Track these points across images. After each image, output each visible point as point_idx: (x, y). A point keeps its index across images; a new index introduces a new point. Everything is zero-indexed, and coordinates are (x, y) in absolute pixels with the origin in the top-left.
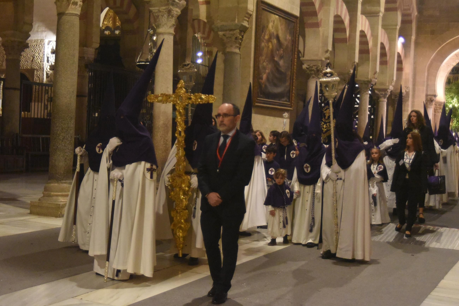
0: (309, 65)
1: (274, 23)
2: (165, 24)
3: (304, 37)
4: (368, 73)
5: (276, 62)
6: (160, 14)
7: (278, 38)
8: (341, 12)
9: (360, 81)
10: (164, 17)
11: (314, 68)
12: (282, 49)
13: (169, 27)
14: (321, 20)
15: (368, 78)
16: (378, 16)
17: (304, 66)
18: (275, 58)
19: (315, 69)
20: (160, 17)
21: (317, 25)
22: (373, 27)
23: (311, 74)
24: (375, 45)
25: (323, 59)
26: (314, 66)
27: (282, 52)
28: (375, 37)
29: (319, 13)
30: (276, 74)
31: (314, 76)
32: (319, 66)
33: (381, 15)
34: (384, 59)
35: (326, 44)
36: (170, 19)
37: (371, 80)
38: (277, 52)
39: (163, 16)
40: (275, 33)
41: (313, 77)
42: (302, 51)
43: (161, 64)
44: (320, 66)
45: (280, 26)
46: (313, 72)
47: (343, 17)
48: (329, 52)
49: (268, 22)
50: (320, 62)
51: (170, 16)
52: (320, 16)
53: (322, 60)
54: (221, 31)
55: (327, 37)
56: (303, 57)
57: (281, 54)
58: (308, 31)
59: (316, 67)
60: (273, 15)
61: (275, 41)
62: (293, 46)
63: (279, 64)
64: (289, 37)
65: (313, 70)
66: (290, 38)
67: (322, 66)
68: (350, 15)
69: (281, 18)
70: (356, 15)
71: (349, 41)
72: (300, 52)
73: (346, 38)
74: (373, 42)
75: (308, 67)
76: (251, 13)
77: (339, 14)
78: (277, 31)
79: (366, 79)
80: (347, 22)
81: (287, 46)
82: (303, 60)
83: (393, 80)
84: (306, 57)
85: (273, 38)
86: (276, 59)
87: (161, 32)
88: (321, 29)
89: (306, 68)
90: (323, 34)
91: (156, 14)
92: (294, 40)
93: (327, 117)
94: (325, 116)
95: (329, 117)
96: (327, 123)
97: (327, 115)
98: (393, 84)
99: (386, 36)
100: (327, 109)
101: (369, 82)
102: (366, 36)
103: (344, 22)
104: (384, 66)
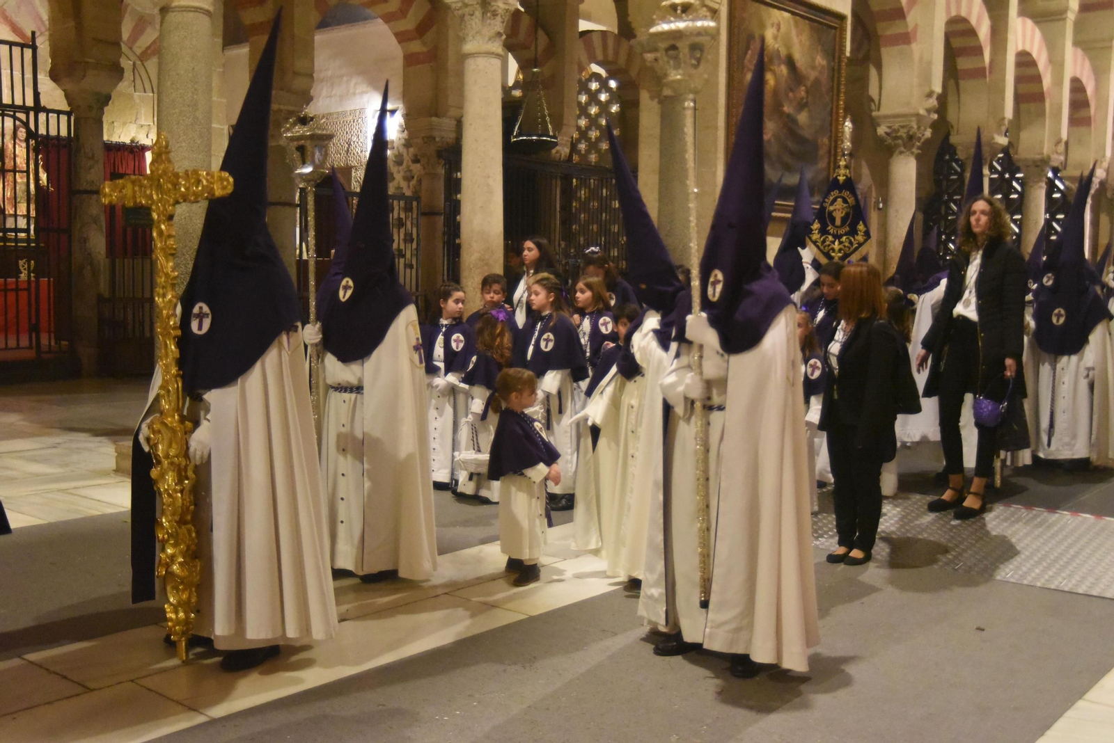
0: (890, 127)
1: (778, 30)
2: (477, 33)
3: (879, 67)
4: (1042, 142)
5: (789, 116)
6: (467, 10)
7: (790, 62)
8: (970, 8)
9: (1026, 160)
10: (474, 17)
11: (902, 133)
12: (803, 88)
13: (487, 39)
14: (916, 26)
15: (1043, 154)
16: (1065, 19)
17: (882, 130)
18: (783, 106)
19: (904, 135)
20: (467, 18)
21: (906, 38)
22: (1052, 45)
23: (897, 146)
24: (1058, 81)
25: (922, 112)
26: (903, 127)
27: (803, 94)
28: (1057, 63)
29: (909, 11)
30: (790, 144)
31: (902, 149)
32: (912, 127)
33: (1071, 17)
34: (1082, 113)
35: (926, 77)
36: (488, 21)
37: (1049, 158)
38: (791, 94)
39: (472, 15)
40: (783, 52)
41: (901, 153)
42: (876, 98)
43: (471, 124)
44: (915, 127)
45: (798, 36)
46: (900, 142)
47: (973, 22)
48: (935, 97)
49: (762, 26)
50: (914, 119)
51: (489, 14)
52: (913, 18)
53: (918, 115)
54: (649, 52)
55: (930, 63)
56: (879, 110)
57: (802, 99)
58: (889, 54)
59: (905, 130)
60: (776, 12)
61: (783, 70)
62: (833, 81)
63: (794, 121)
64: (820, 60)
65: (900, 138)
66: (824, 63)
67: (919, 128)
68: (991, 17)
69: (798, 18)
70: (1006, 16)
71: (990, 72)
72: (873, 100)
73: (985, 68)
74: (1052, 77)
75: (888, 130)
76: (716, 6)
77: (963, 14)
78: (788, 46)
79: (1038, 157)
80: (984, 31)
81: (817, 82)
82: (879, 117)
83: (1104, 156)
84: (885, 110)
85: (776, 62)
86: (786, 109)
87: (469, 52)
88: (914, 46)
89: (886, 133)
90: (921, 58)
91: (460, 12)
92: (836, 68)
93: (838, 222)
94: (833, 220)
95: (844, 220)
96: (841, 236)
97: (838, 216)
98: (1105, 165)
99: (1087, 64)
100: (835, 200)
101: (1043, 163)
102: (1033, 64)
103: (977, 32)
104: (1083, 130)
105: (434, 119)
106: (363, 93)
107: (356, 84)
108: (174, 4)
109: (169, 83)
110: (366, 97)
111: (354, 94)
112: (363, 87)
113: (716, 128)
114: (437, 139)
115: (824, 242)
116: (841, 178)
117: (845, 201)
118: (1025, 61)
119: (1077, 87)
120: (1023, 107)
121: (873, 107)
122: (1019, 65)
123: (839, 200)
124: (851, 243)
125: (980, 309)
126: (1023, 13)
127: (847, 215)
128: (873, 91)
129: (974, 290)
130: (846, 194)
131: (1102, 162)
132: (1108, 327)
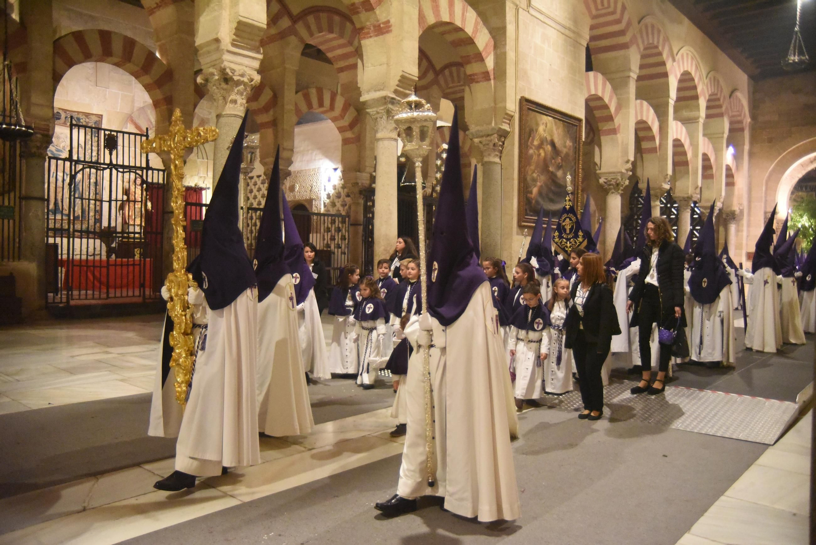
0: (606, 179)
1: (546, 127)
2: (384, 127)
3: (600, 146)
4: (688, 187)
5: (552, 172)
6: (378, 116)
7: (553, 144)
8: (648, 117)
9: (679, 197)
10: (382, 119)
11: (613, 182)
12: (560, 158)
13: (389, 131)
14: (619, 125)
15: (688, 194)
16: (698, 122)
17: (602, 181)
18: (549, 167)
19: (614, 183)
20: (379, 119)
21: (614, 131)
22: (692, 135)
23: (610, 189)
24: (696, 155)
25: (624, 171)
26: (613, 179)
27: (560, 161)
28: (694, 145)
29: (615, 117)
30: (553, 188)
31: (613, 191)
32: (618, 179)
33: (701, 121)
34: (709, 172)
35: (625, 152)
36: (390, 121)
37: (692, 196)
38: (553, 161)
39: (381, 118)
40: (549, 138)
41: (613, 193)
42: (598, 163)
43: (380, 176)
44: (620, 179)
45: (556, 130)
46: (612, 187)
47: (650, 123)
48: (630, 163)
49: (538, 125)
50: (619, 174)
51: (390, 118)
52: (617, 121)
53: (621, 172)
54: (477, 138)
55: (627, 144)
56: (600, 170)
57: (559, 163)
58: (604, 139)
59: (615, 181)
60: (545, 117)
61: (549, 148)
62: (576, 154)
63: (555, 176)
64: (569, 143)
65: (612, 185)
66: (571, 144)
67: (622, 179)
68: (659, 121)
69: (556, 120)
70: (667, 120)
71: (659, 149)
72: (597, 164)
73: (656, 148)
74: (692, 153)
75: (605, 181)
76: (513, 114)
77: (644, 119)
78: (552, 136)
79: (686, 196)
80: (655, 128)
81: (567, 155)
82: (601, 173)
83: (721, 195)
84: (603, 170)
85: (545, 144)
86: (551, 169)
87: (380, 138)
88: (618, 135)
89: (604, 182)
90: (622, 142)
91: (375, 117)
92: (577, 147)
93: (568, 231)
94: (565, 230)
95: (571, 230)
96: (570, 239)
97: (568, 228)
98: (722, 200)
99: (711, 146)
100: (565, 219)
101: (689, 198)
102: (682, 145)
103: (652, 128)
104: (709, 181)
105: (358, 173)
106: (319, 159)
107: (316, 154)
108: (224, 113)
109: (220, 155)
110: (321, 161)
111: (315, 160)
112: (320, 156)
113: (513, 179)
114: (360, 184)
115: (561, 243)
116: (568, 207)
117: (571, 220)
118: (678, 144)
119: (706, 158)
120: (677, 168)
121: (597, 168)
122: (674, 146)
123: (568, 220)
124: (576, 242)
125: (659, 280)
126: (675, 119)
127: (573, 226)
128: (597, 160)
129: (655, 269)
130: (571, 215)
131: (720, 199)
132: (730, 288)
